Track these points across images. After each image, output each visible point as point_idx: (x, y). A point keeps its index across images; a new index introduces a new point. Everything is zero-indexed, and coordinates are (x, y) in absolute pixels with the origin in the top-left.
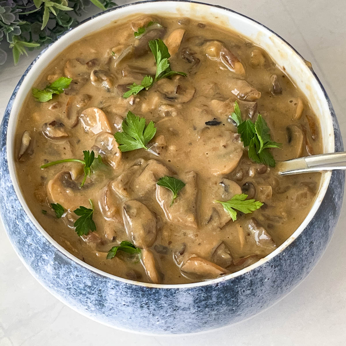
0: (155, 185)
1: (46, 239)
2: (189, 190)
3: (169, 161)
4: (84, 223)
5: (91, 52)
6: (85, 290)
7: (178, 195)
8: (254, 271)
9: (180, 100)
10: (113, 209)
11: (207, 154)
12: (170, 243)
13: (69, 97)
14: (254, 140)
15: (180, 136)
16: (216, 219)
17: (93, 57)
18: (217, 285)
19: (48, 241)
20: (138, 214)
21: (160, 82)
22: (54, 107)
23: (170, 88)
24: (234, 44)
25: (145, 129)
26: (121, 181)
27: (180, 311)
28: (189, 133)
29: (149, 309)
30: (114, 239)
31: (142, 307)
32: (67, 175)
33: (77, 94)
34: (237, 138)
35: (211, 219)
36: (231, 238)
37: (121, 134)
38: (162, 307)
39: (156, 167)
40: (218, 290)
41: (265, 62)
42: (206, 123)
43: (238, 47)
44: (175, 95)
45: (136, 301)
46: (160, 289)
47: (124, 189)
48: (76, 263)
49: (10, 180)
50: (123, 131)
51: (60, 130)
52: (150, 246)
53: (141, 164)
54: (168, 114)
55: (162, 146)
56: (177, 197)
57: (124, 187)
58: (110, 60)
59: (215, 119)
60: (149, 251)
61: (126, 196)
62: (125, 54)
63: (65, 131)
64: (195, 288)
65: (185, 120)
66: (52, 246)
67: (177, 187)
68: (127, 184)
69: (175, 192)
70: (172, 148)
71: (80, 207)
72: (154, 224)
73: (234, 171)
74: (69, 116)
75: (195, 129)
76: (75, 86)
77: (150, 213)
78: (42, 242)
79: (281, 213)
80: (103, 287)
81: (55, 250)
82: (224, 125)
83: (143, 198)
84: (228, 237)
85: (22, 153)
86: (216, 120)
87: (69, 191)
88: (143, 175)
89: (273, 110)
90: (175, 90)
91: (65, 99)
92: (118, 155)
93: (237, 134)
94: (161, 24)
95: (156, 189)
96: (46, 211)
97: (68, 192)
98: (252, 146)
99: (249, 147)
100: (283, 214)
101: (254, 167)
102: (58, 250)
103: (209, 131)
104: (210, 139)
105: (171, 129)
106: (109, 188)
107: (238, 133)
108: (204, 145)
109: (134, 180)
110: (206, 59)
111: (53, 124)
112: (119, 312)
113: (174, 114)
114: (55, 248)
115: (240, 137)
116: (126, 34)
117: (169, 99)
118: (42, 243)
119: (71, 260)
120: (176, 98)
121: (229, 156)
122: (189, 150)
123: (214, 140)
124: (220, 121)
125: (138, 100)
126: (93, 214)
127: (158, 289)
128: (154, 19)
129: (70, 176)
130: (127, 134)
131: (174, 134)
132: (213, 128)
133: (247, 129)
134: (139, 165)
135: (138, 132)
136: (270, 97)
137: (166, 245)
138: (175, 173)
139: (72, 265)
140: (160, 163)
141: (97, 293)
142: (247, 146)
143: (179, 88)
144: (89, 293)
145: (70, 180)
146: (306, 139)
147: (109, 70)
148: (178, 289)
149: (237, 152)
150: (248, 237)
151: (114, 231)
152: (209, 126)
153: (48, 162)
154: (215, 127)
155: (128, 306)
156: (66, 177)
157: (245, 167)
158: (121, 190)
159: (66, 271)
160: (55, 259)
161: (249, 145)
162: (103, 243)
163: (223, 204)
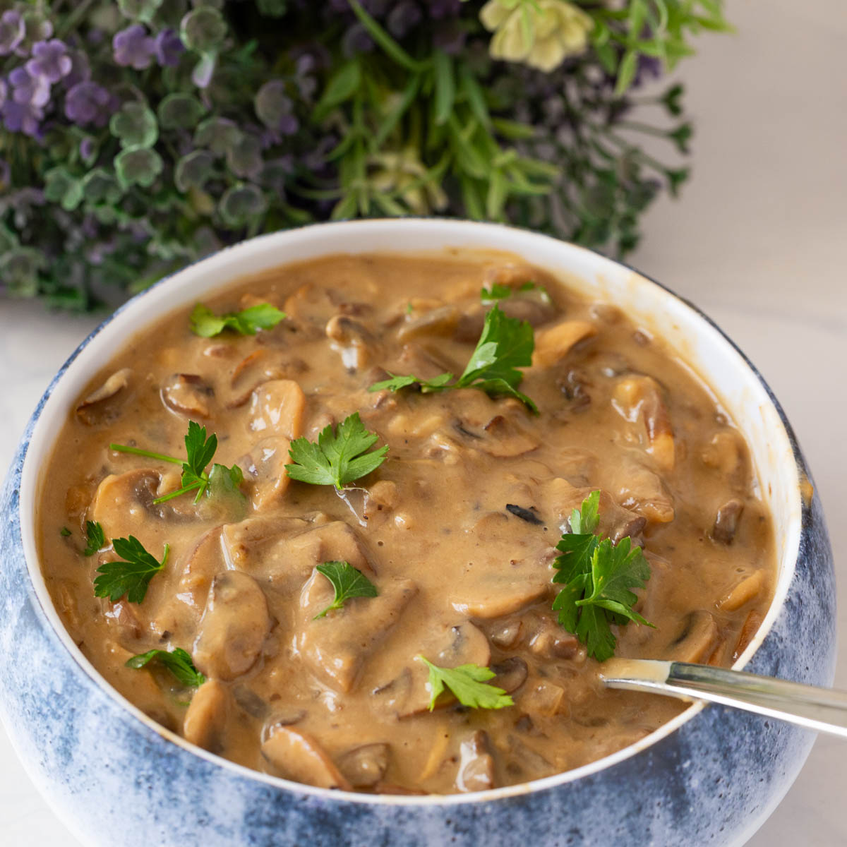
0: (311, 569)
1: (26, 562)
2: (377, 610)
3: (380, 544)
4: (122, 576)
5: (366, 289)
6: (48, 704)
7: (346, 604)
8: (400, 810)
9: (484, 445)
10: (197, 577)
11: (471, 564)
12: (276, 697)
13: (261, 348)
14: (585, 578)
15: (436, 506)
16: (400, 693)
17: (364, 300)
18: (305, 798)
19: (27, 568)
20: (235, 601)
21: (465, 393)
22: (217, 353)
23: (479, 412)
24: (689, 404)
25: (364, 453)
26: (246, 529)
27: (210, 832)
28: (459, 509)
29: (150, 796)
30: (166, 637)
31: (138, 784)
32: (151, 479)
33: (281, 350)
34: (549, 558)
35: (389, 688)
36: (410, 747)
37: (309, 447)
38: (175, 801)
39: (335, 536)
40: (305, 811)
41: (738, 468)
42: (509, 507)
43: (696, 413)
44: (481, 430)
45: (131, 761)
46: (184, 750)
47: (243, 548)
48: (54, 629)
49: (30, 433)
50: (318, 443)
51: (197, 397)
52: (225, 678)
53: (312, 521)
54: (437, 454)
55: (381, 503)
56: (341, 607)
57: (246, 544)
58: (398, 321)
59: (532, 508)
60: (218, 686)
61: (237, 562)
62: (432, 318)
63: (208, 406)
64: (256, 782)
65: (469, 484)
66: (28, 580)
67: (354, 590)
68: (256, 539)
69: (342, 596)
70: (400, 519)
71: (131, 538)
72: (258, 637)
73: (500, 618)
74: (236, 382)
75: (477, 508)
76: (288, 336)
77: (265, 613)
78: (17, 567)
79: (555, 756)
80: (80, 703)
81: (30, 589)
82: (546, 529)
83: (273, 584)
84: (406, 744)
85: (90, 400)
86: (535, 513)
87: (136, 511)
88: (300, 539)
89: (689, 566)
90: (487, 423)
91: (248, 348)
92: (278, 485)
93: (555, 549)
94: (550, 296)
95: (309, 576)
96: (71, 533)
97: (132, 512)
98: (574, 590)
99: (565, 587)
100: (559, 759)
101: (551, 632)
102: (35, 592)
103: (503, 523)
104: (495, 538)
105: (422, 483)
106: (214, 534)
107: (557, 547)
108: (478, 545)
109: (275, 540)
110: (606, 407)
111: (191, 380)
112: (94, 785)
113: (450, 459)
114: (32, 585)
115: (556, 557)
116: (465, 286)
117: (462, 432)
118: (15, 571)
119: (48, 619)
120: (478, 437)
121: (510, 584)
122: (437, 541)
123: (503, 545)
124: (542, 519)
125: (391, 402)
126: (157, 574)
127: (180, 750)
128: (544, 280)
129: (156, 484)
130: (322, 451)
131: (422, 496)
132: (516, 523)
133: (584, 552)
134: (308, 521)
135: (344, 453)
136: (701, 540)
137: (266, 696)
138: (371, 568)
139: (44, 632)
140: (350, 532)
141: (66, 716)
142: (564, 583)
143: (498, 423)
144: (54, 714)
145: (150, 492)
146: (717, 649)
147: (381, 336)
148: (220, 768)
149: (531, 583)
150: (449, 763)
151: (175, 621)
152: (510, 515)
153: (135, 444)
154: (521, 522)
155: (113, 771)
156: (146, 482)
157: (531, 623)
158: (235, 545)
159: (31, 644)
160: (23, 611)
161: (568, 583)
162: (139, 634)
163: (433, 668)
